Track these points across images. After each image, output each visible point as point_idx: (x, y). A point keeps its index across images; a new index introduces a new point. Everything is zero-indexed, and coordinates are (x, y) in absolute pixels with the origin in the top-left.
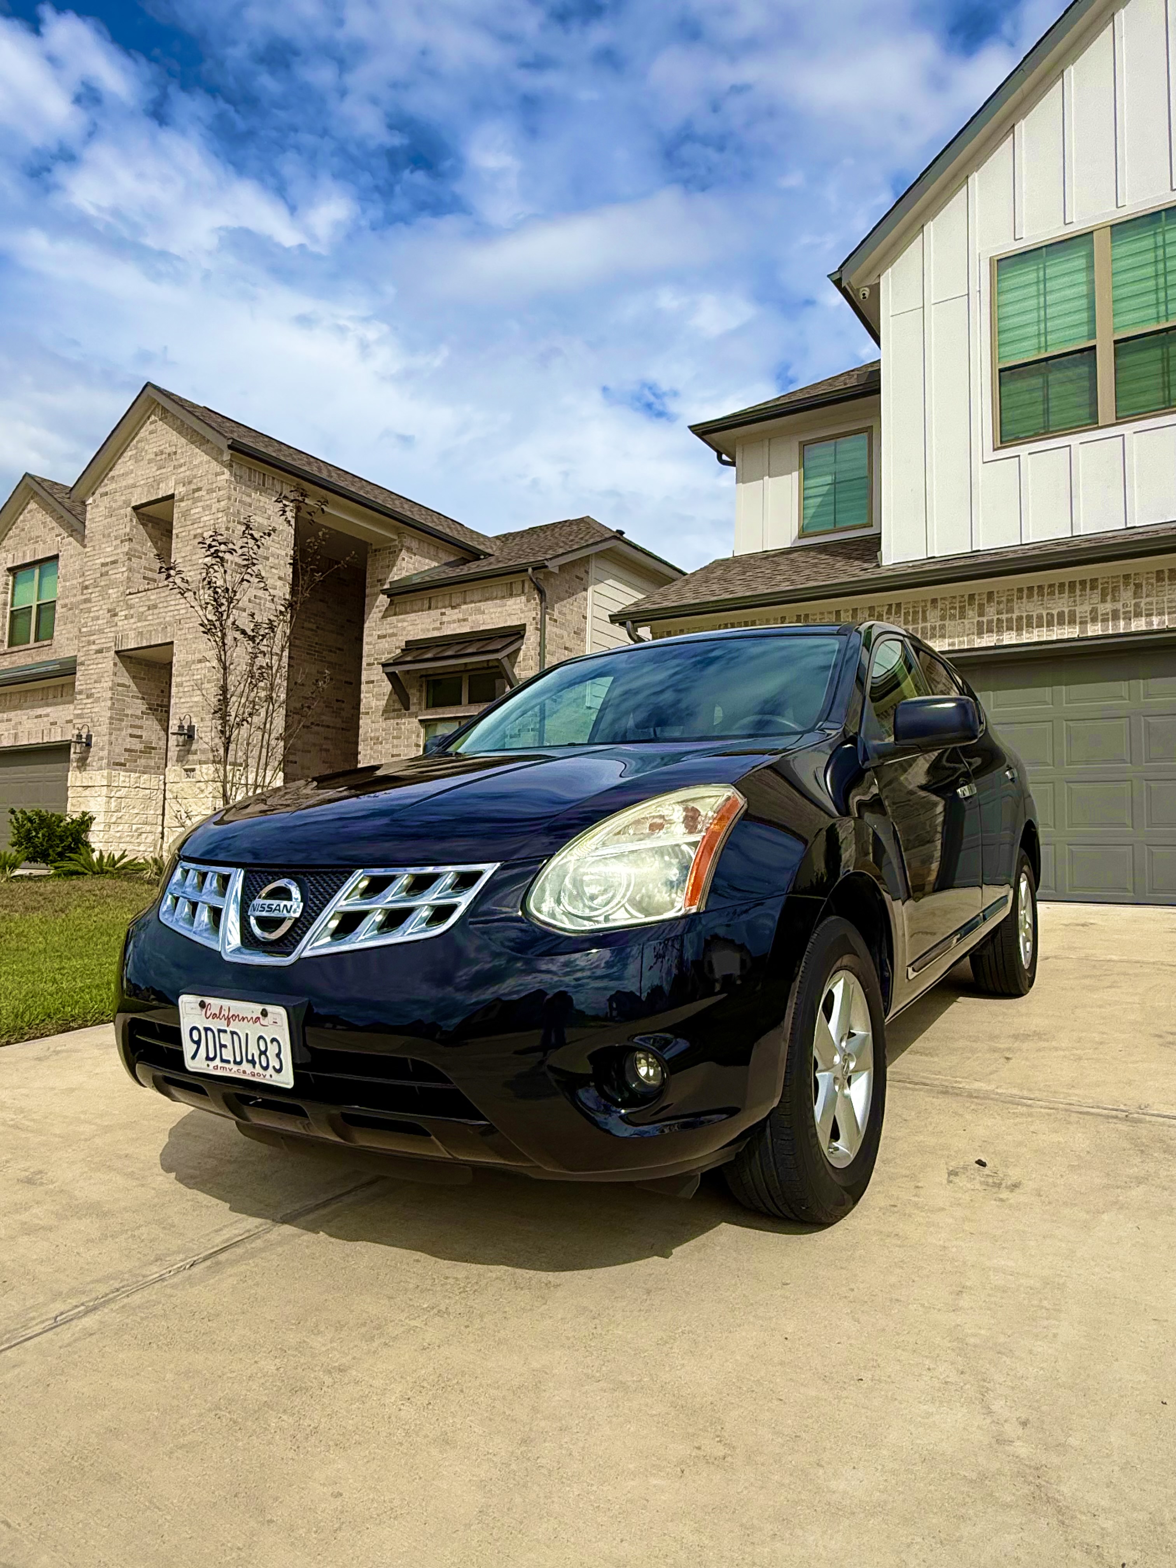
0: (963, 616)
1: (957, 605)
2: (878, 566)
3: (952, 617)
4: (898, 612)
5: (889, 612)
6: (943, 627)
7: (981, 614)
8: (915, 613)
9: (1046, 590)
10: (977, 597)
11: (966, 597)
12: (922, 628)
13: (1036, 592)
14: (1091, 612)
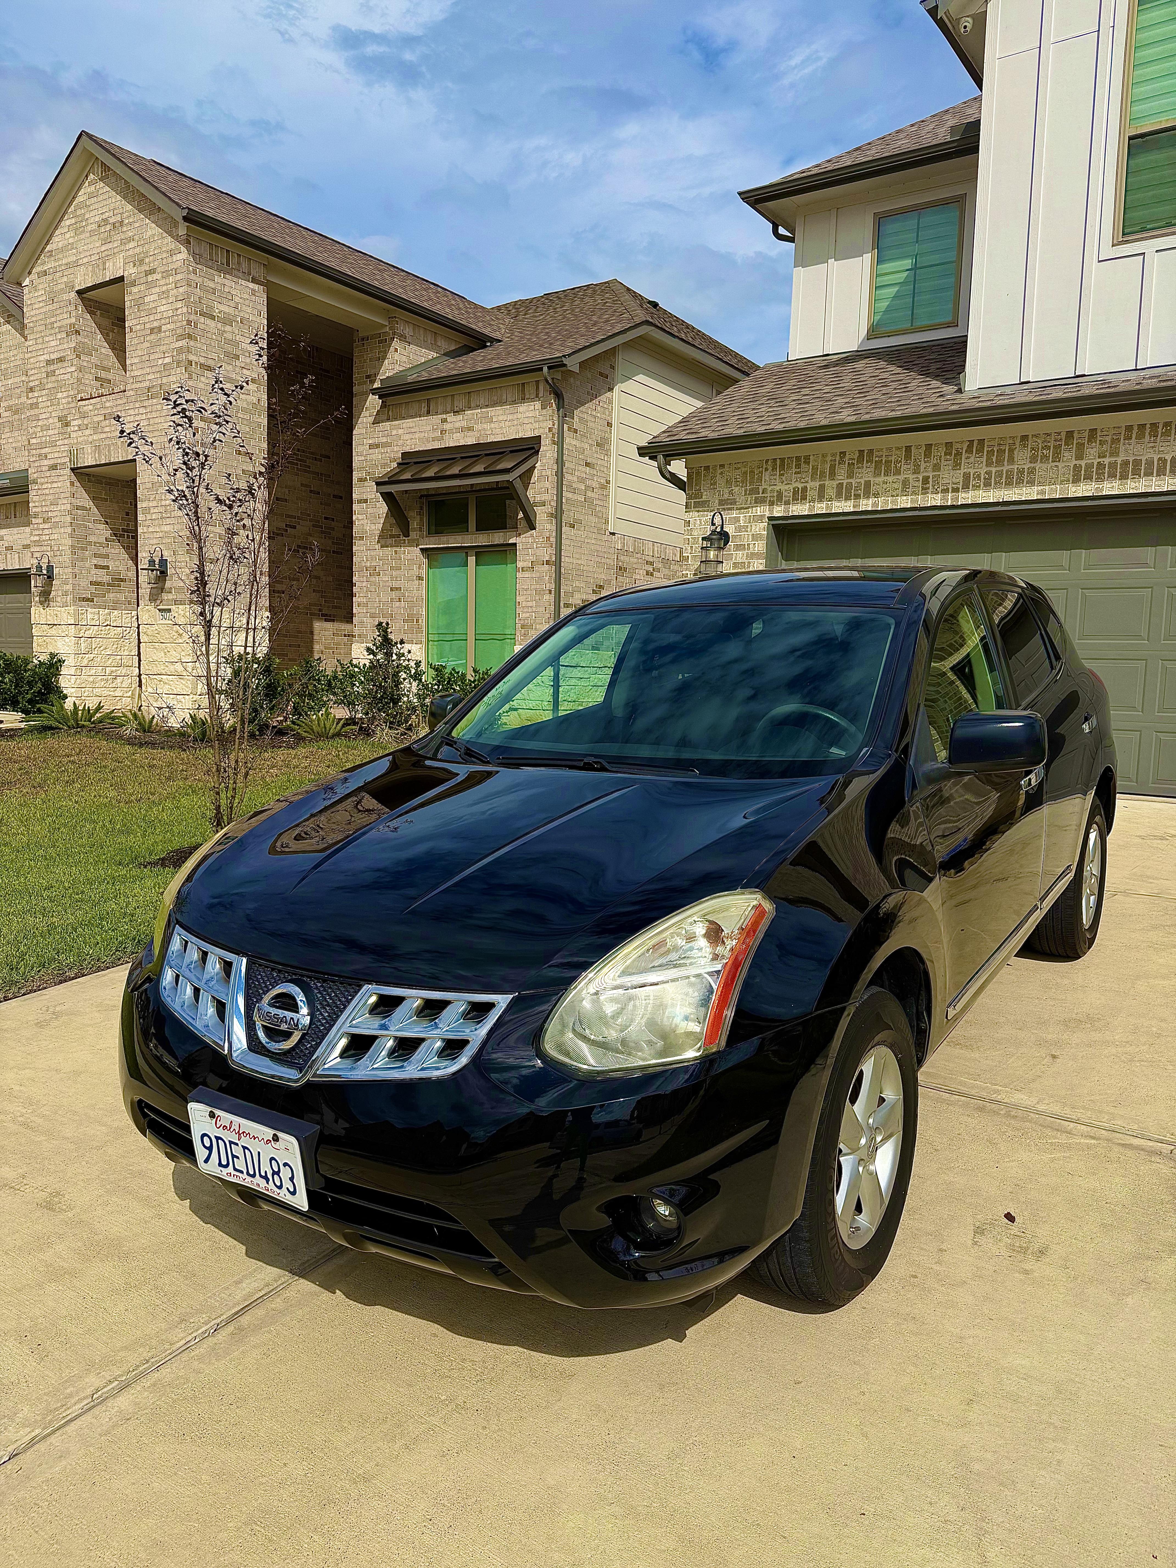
0: (1057, 458)
1: (1052, 444)
2: (960, 391)
3: (1045, 459)
4: (980, 450)
5: (969, 450)
6: (1032, 471)
7: (1079, 457)
8: (1001, 452)
9: (1160, 430)
10: (1076, 435)
11: (1063, 435)
12: (1007, 472)
13: (1148, 431)
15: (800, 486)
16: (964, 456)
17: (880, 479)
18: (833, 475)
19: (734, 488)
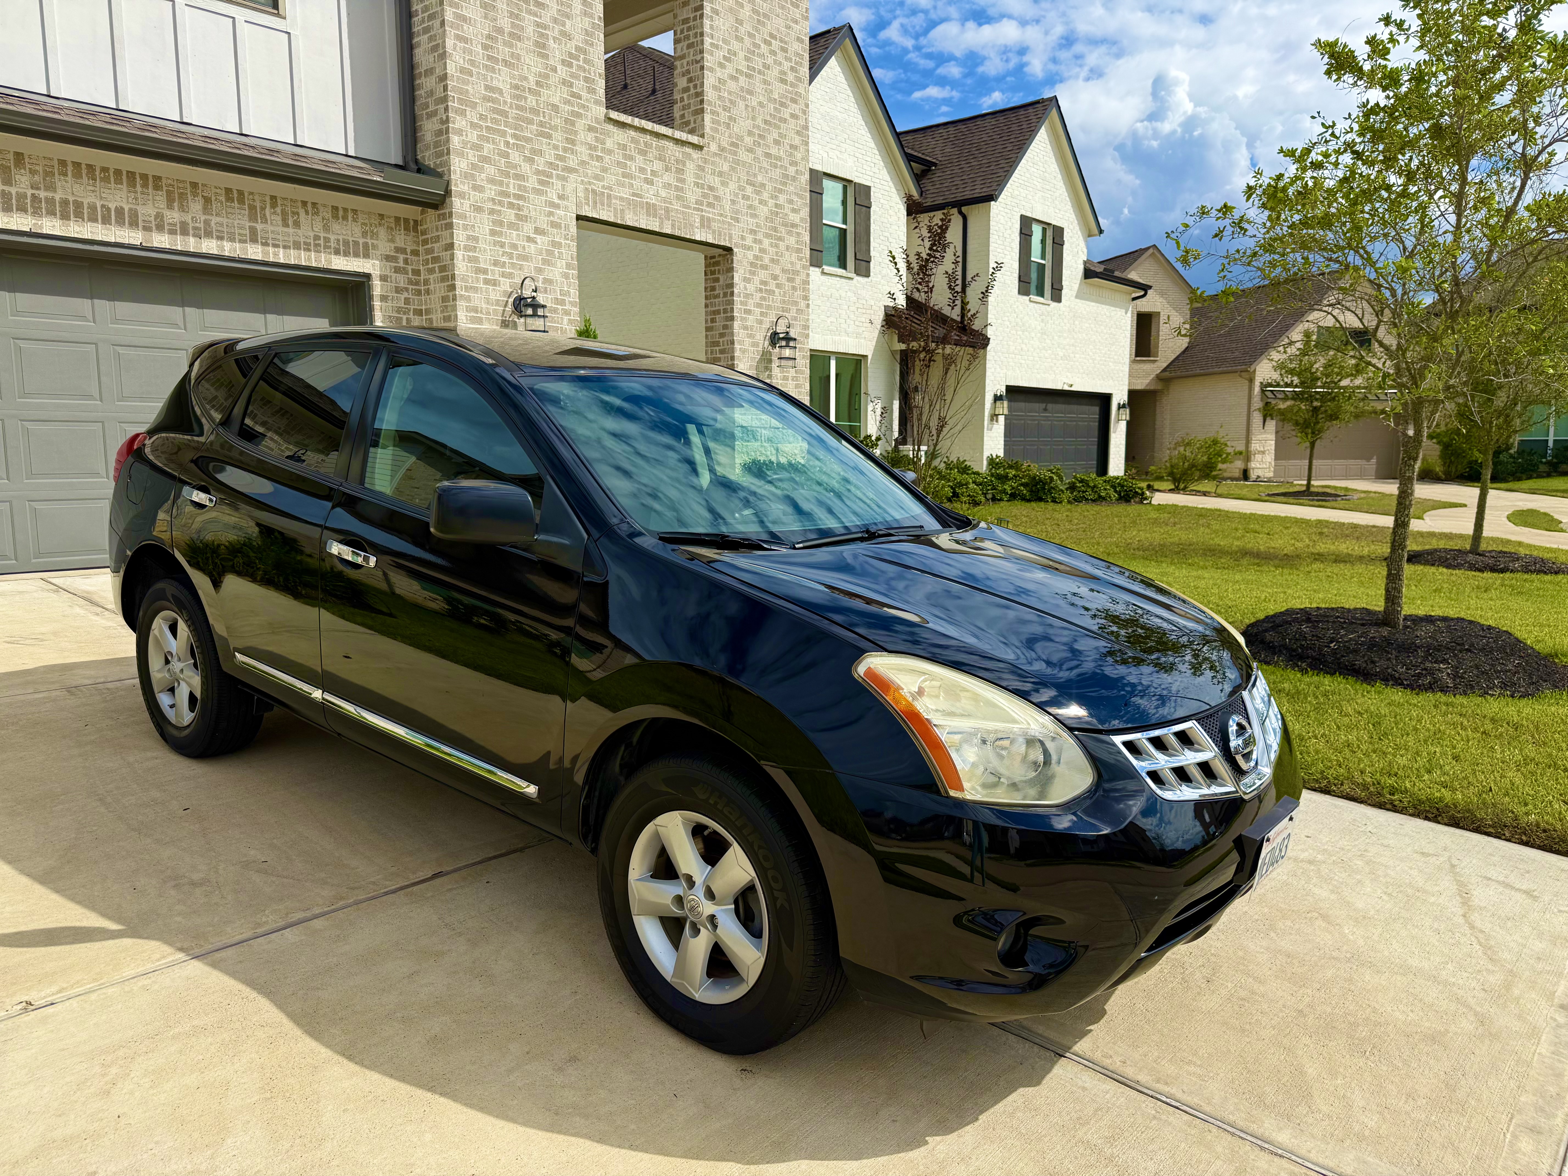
13: (84, 172)
14: (157, 217)
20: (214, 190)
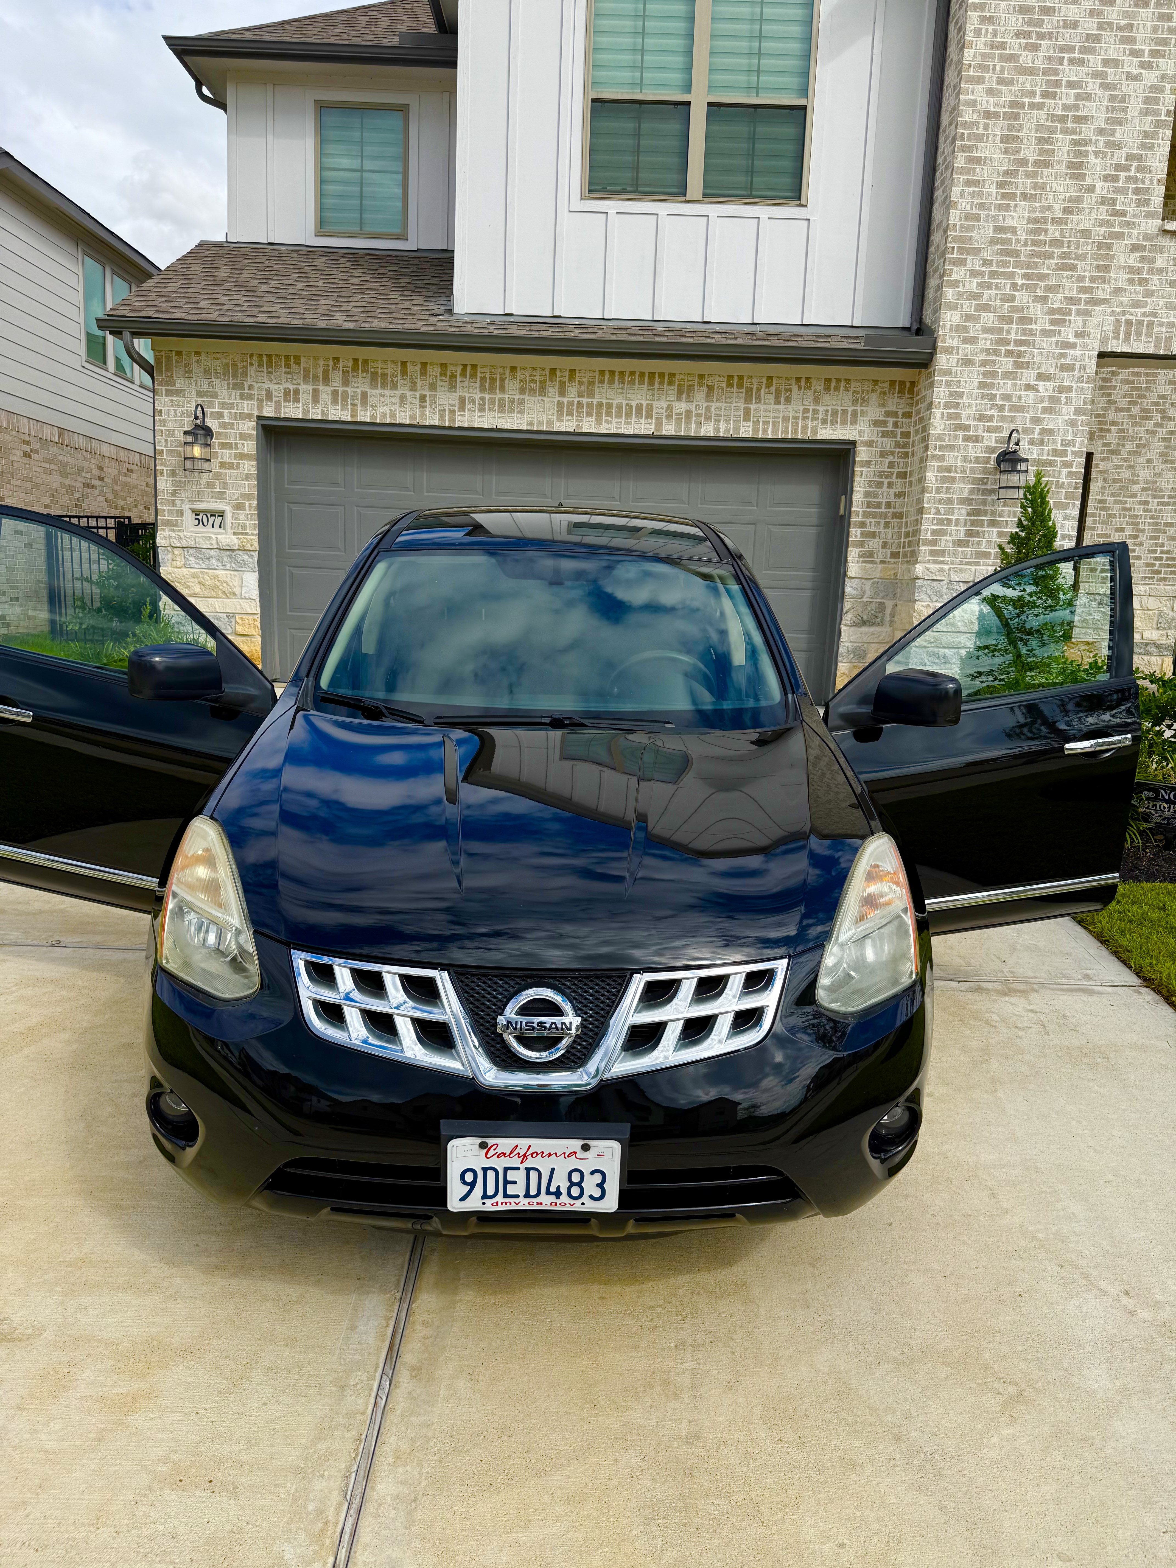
0: (543, 392)
2: (450, 312)
3: (532, 391)
7: (562, 394)
11: (547, 372)
13: (617, 377)
14: (667, 409)
15: (292, 387)
16: (459, 379)
17: (378, 391)
18: (326, 380)
19: (213, 380)
20: (718, 379)
